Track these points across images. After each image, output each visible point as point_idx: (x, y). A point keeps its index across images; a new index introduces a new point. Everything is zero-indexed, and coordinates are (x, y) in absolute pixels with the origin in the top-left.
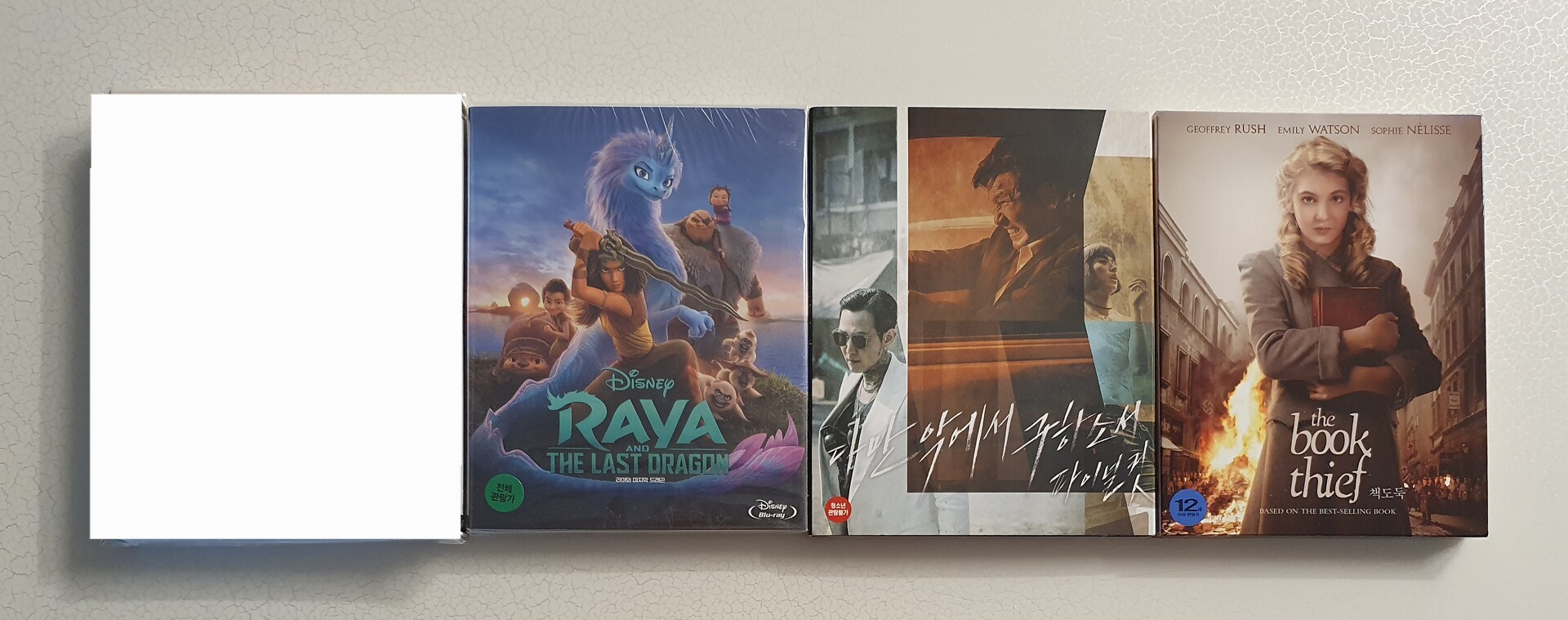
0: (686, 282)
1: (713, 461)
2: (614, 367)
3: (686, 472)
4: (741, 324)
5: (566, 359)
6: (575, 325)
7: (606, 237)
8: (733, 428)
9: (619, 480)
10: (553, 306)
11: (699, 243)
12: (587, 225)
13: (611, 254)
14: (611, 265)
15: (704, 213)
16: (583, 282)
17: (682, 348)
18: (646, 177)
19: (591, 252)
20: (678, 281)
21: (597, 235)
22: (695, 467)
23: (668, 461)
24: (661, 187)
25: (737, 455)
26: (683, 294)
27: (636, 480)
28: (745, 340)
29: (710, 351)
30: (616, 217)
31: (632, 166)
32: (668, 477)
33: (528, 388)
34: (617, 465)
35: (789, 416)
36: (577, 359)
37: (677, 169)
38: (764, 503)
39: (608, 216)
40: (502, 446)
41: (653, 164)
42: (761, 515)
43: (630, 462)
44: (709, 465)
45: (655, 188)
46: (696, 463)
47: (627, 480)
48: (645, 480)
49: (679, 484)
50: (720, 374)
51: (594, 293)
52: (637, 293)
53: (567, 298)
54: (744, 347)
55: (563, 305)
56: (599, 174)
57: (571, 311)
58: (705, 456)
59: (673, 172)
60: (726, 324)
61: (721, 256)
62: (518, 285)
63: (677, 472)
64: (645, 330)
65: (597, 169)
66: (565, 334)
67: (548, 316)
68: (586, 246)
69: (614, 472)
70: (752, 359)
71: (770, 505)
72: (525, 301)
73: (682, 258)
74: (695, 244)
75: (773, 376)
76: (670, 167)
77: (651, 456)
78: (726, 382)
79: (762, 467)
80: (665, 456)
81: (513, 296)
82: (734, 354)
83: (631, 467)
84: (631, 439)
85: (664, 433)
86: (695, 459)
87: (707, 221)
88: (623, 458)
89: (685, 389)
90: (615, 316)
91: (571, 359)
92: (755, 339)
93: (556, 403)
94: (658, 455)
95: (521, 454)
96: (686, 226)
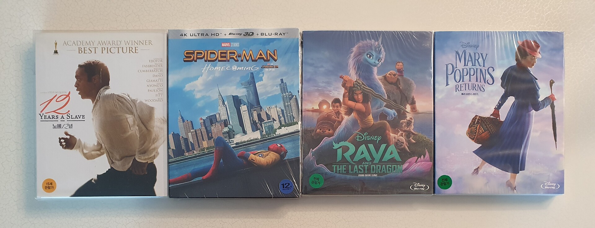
0: (386, 98)
1: (396, 168)
2: (358, 132)
3: (385, 172)
4: (408, 115)
5: (340, 129)
6: (343, 116)
7: (356, 81)
8: (404, 155)
9: (360, 175)
10: (335, 108)
11: (391, 83)
12: (349, 77)
13: (358, 88)
14: (358, 92)
15: (394, 72)
16: (347, 99)
17: (385, 124)
18: (371, 58)
19: (350, 87)
20: (384, 98)
21: (352, 81)
22: (389, 170)
23: (379, 167)
24: (377, 62)
25: (405, 165)
27: (366, 175)
28: (409, 120)
29: (396, 125)
30: (359, 74)
31: (366, 54)
32: (379, 174)
33: (326, 140)
34: (359, 170)
35: (426, 150)
36: (344, 129)
37: (383, 55)
38: (416, 184)
39: (357, 73)
40: (316, 163)
41: (374, 53)
42: (415, 189)
43: (364, 168)
44: (394, 169)
45: (375, 62)
46: (389, 169)
47: (363, 175)
48: (370, 175)
49: (383, 177)
50: (399, 134)
51: (351, 103)
52: (367, 103)
53: (341, 105)
54: (409, 123)
55: (339, 108)
56: (353, 57)
57: (342, 110)
58: (393, 166)
59: (381, 56)
60: (402, 114)
61: (400, 88)
62: (322, 101)
63: (382, 172)
64: (371, 117)
65: (352, 55)
66: (340, 119)
67: (334, 112)
68: (348, 85)
69: (357, 172)
70: (412, 128)
71: (419, 185)
72: (325, 107)
73: (385, 89)
74: (390, 84)
75: (420, 134)
76: (381, 54)
77: (372, 166)
78: (401, 137)
79: (415, 170)
80: (377, 166)
81: (320, 105)
82: (405, 126)
83: (364, 170)
84: (364, 159)
85: (377, 157)
86: (389, 167)
87: (394, 75)
88: (361, 167)
89: (386, 140)
90: (359, 112)
92: (413, 120)
93: (336, 146)
94: (374, 166)
95: (323, 166)
96: (387, 77)
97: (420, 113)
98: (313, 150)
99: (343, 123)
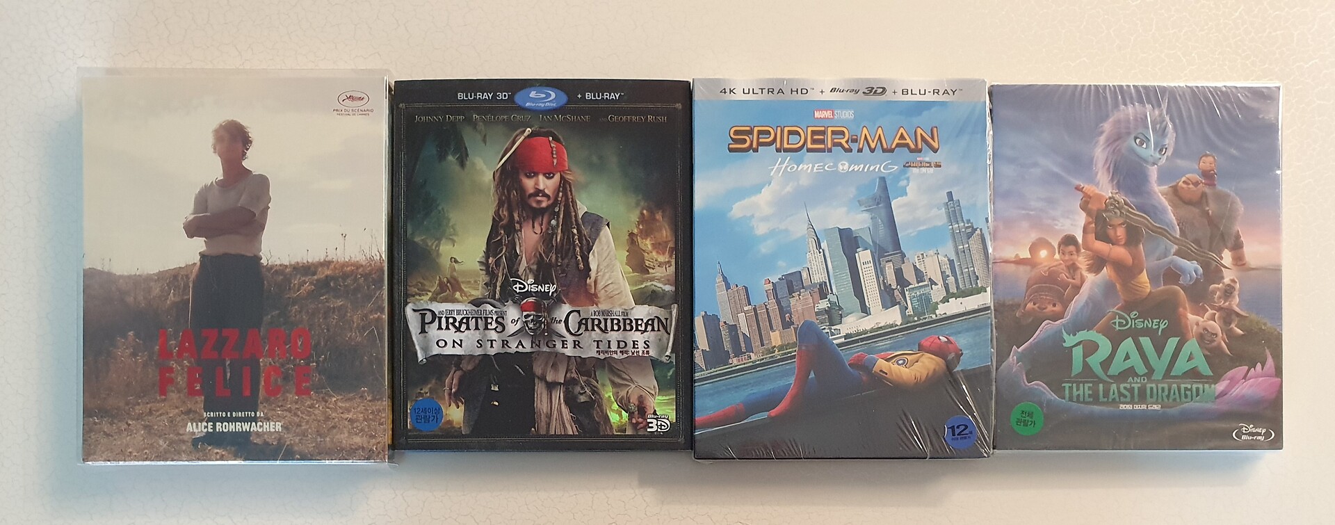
0: (1178, 236)
1: (1201, 391)
2: (1117, 309)
3: (1178, 400)
4: (1226, 272)
6: (1085, 273)
7: (1110, 198)
8: (1219, 362)
9: (1122, 407)
10: (1067, 257)
11: (1189, 203)
12: (1094, 187)
13: (1115, 213)
14: (1115, 222)
15: (1194, 177)
16: (1092, 236)
17: (1175, 293)
18: (1144, 146)
19: (1098, 210)
20: (1172, 236)
21: (1103, 196)
22: (1186, 396)
23: (1163, 389)
24: (1158, 155)
25: (1220, 387)
26: (1175, 247)
27: (1137, 407)
28: (1229, 285)
29: (1199, 295)
30: (1118, 182)
31: (1133, 136)
32: (1163, 405)
33: (1046, 328)
34: (1121, 394)
35: (1267, 351)
36: (1087, 303)
37: (1170, 140)
38: (1246, 427)
39: (1112, 180)
40: (1025, 378)
41: (1150, 136)
42: (1244, 437)
43: (1131, 390)
44: (1198, 395)
45: (1152, 156)
46: (1187, 392)
47: (1129, 407)
48: (1143, 407)
49: (1174, 410)
50: (1207, 315)
51: (1101, 246)
52: (1137, 243)
53: (1078, 251)
54: (1228, 292)
55: (1075, 257)
56: (1104, 143)
57: (1082, 262)
58: (1195, 386)
59: (1167, 141)
60: (1212, 272)
61: (1208, 214)
62: (1037, 240)
63: (1171, 400)
64: (1144, 277)
65: (1102, 139)
66: (1077, 282)
67: (1063, 266)
68: (1093, 206)
69: (1117, 400)
71: (1251, 428)
72: (1043, 253)
73: (1174, 216)
74: (1186, 203)
75: (1253, 316)
76: (1166, 137)
77: (1149, 386)
79: (1243, 396)
80: (1160, 386)
81: (1034, 248)
82: (1220, 298)
83: (1132, 395)
84: (1131, 372)
85: (1160, 365)
86: (1186, 389)
87: (1196, 184)
88: (1125, 388)
89: (1177, 329)
90: (1118, 266)
91: (1082, 303)
93: (1070, 341)
94: (1154, 385)
95: (1040, 385)
96: (1178, 188)
97: (1253, 269)
98: (1020, 350)
99: (1085, 290)
